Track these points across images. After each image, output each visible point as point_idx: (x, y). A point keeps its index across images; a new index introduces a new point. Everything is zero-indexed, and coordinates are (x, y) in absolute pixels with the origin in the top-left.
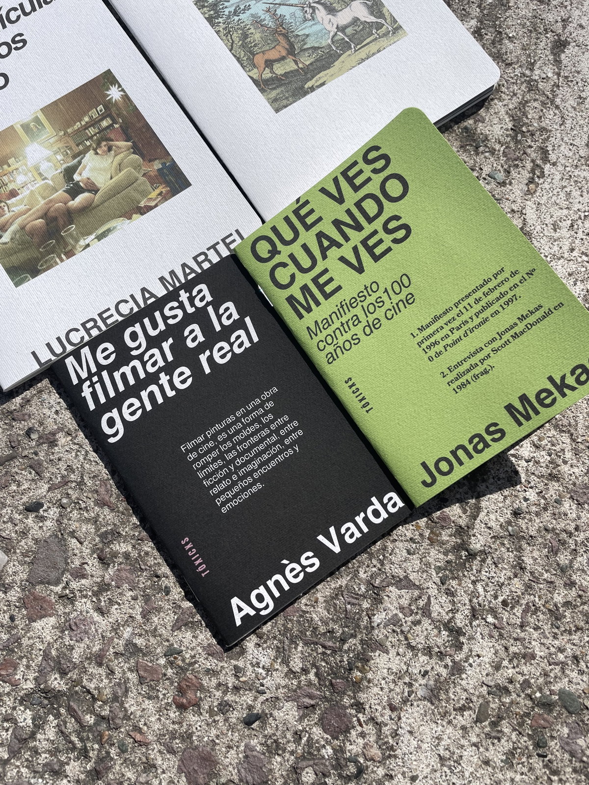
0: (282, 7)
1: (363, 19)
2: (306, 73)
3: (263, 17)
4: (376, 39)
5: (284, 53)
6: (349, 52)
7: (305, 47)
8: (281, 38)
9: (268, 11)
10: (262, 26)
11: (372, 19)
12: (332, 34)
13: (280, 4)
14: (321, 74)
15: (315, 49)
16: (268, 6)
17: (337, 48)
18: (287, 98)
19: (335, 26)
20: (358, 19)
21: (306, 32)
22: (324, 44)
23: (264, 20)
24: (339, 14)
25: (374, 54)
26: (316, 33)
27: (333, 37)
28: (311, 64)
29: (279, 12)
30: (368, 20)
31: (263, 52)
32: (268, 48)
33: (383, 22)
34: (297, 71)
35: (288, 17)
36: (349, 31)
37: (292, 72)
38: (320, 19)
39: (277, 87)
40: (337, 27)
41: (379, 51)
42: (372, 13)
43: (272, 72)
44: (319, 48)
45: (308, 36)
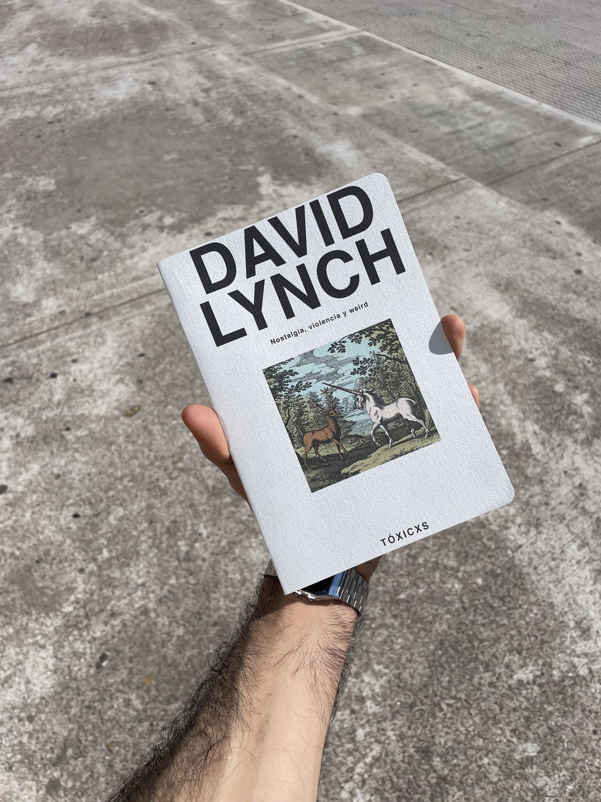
0: (338, 390)
1: (405, 417)
3: (319, 397)
5: (330, 436)
6: (385, 447)
7: (350, 434)
8: (331, 422)
9: (325, 391)
10: (317, 405)
11: (413, 418)
12: (375, 426)
13: (337, 388)
14: (358, 463)
15: (357, 437)
17: (377, 440)
18: (324, 480)
19: (380, 419)
20: (401, 416)
21: (354, 419)
22: (366, 433)
23: (320, 400)
24: (386, 408)
25: (407, 453)
26: (361, 423)
27: (376, 428)
28: (351, 451)
29: (335, 395)
30: (409, 419)
31: (313, 432)
32: (317, 428)
33: (422, 423)
35: (341, 401)
36: (391, 426)
37: (333, 455)
38: (368, 410)
39: (318, 467)
40: (381, 421)
41: (412, 451)
43: (316, 452)
44: (361, 437)
45: (354, 423)
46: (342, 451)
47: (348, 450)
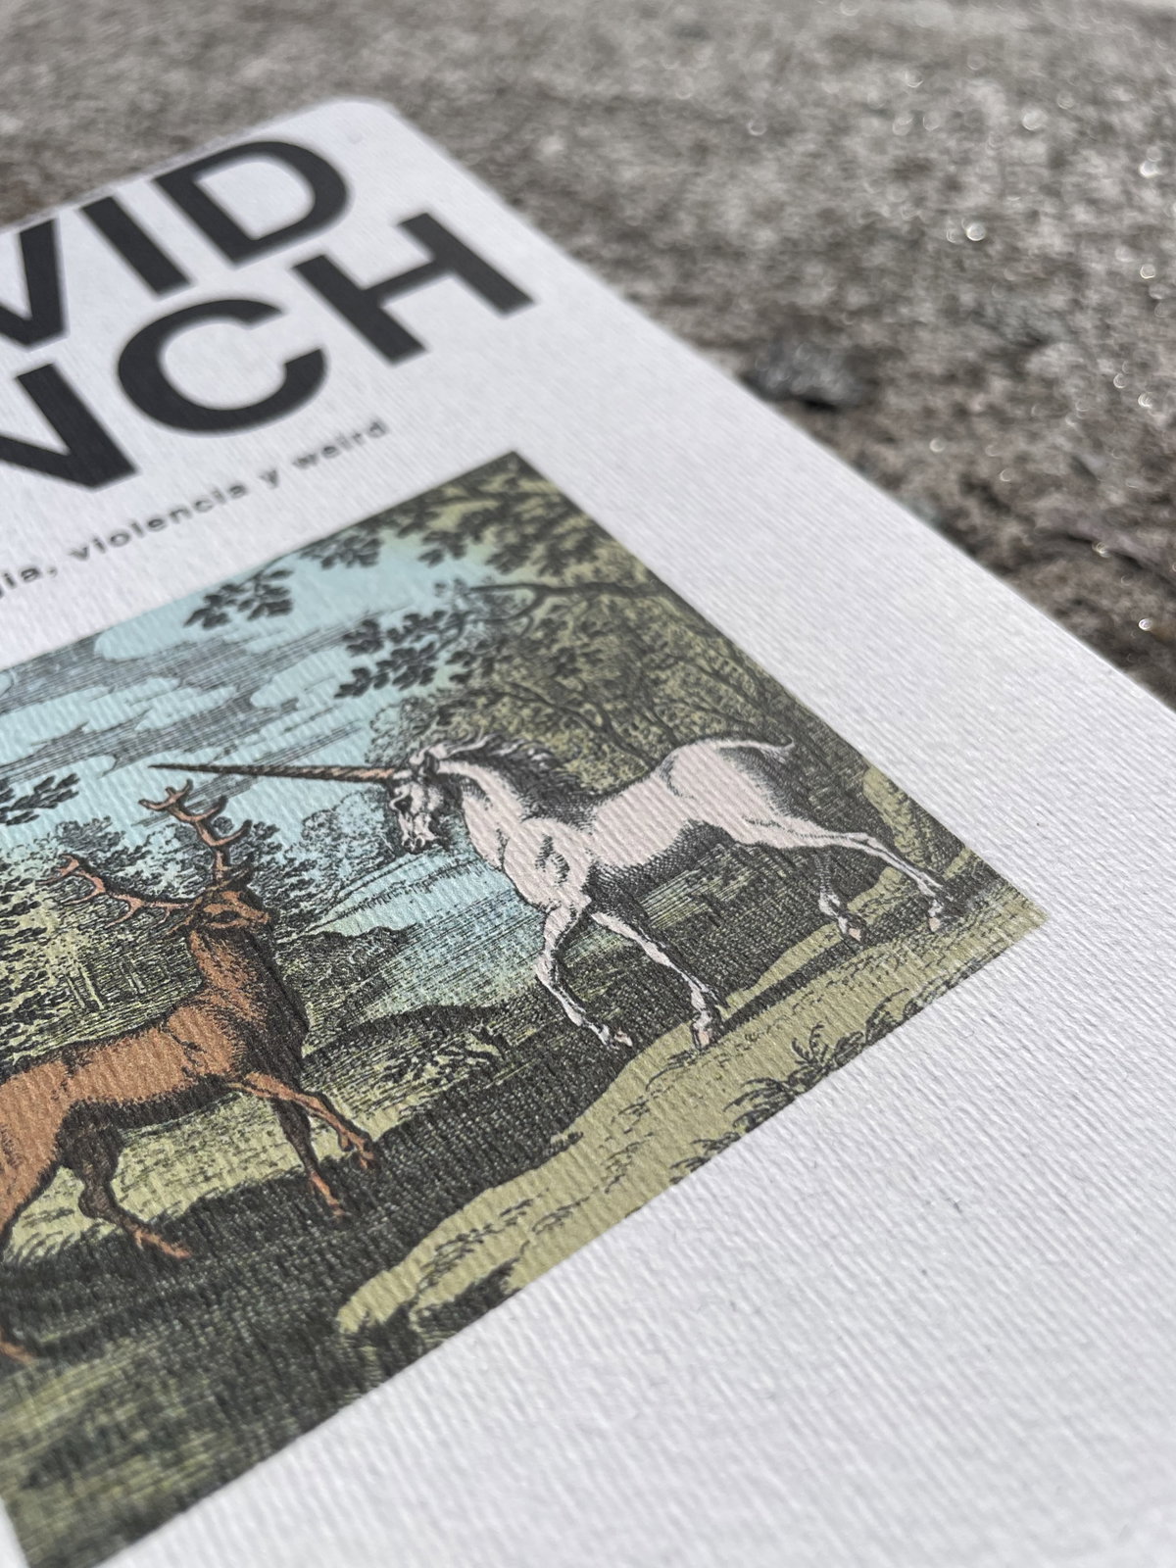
0: (263, 784)
1: (747, 835)
2: (359, 1205)
3: (132, 840)
4: (844, 950)
5: (217, 1058)
6: (674, 1041)
7: (378, 1010)
8: (221, 968)
9: (176, 804)
10: (111, 886)
11: (802, 833)
12: (558, 924)
13: (253, 772)
14: (479, 1211)
15: (439, 1020)
16: (178, 780)
17: (592, 1010)
19: (579, 877)
20: (719, 836)
21: (395, 916)
22: (505, 983)
23: (139, 854)
24: (606, 813)
25: (848, 1049)
26: (457, 925)
27: (568, 940)
28: (406, 1131)
29: (237, 811)
30: (780, 841)
31: (72, 1057)
33: (875, 847)
34: (292, 1185)
35: (288, 835)
36: (668, 902)
37: (250, 1195)
38: (486, 843)
40: (594, 885)
41: (880, 1027)
42: (798, 804)
43: (98, 1201)
44: (467, 1015)
45: (400, 939)
46: (326, 1145)
47: (378, 1125)
